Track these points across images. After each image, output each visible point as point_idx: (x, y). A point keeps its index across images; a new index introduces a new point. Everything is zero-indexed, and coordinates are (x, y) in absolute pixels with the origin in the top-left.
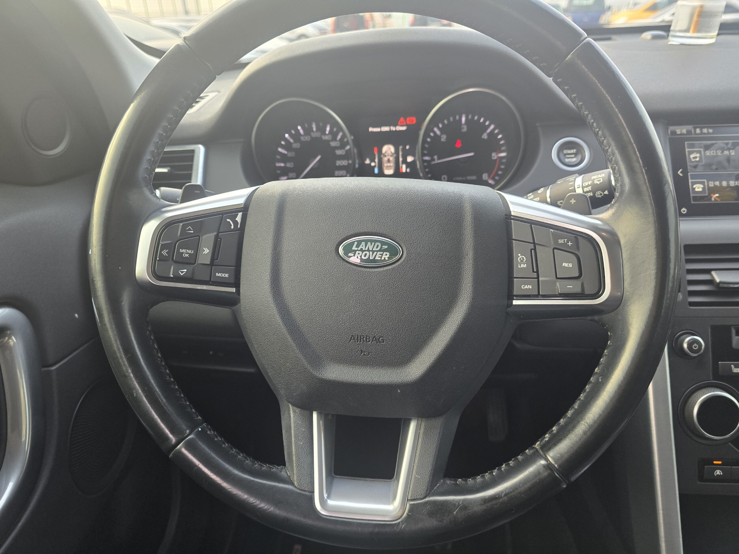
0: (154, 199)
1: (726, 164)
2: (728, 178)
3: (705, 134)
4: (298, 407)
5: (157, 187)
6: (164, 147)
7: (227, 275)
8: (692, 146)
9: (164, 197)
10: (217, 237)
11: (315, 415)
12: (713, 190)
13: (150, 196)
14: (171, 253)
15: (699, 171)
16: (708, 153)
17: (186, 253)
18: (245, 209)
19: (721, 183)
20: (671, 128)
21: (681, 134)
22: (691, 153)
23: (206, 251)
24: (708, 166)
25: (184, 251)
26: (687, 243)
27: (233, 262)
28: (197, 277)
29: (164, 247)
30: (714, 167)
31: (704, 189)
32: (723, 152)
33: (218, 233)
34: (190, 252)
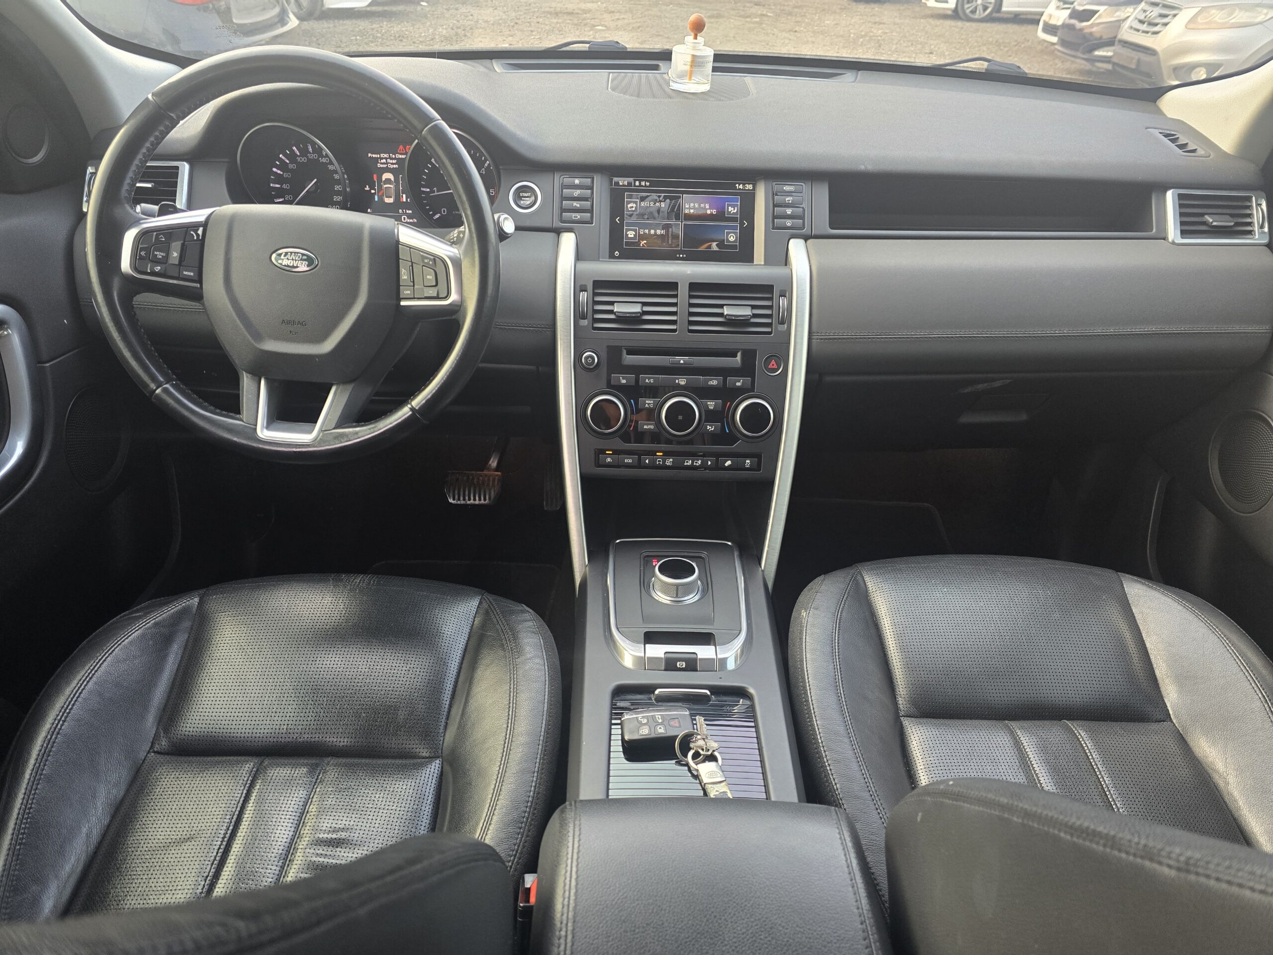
0: (134, 213)
1: (656, 215)
2: (655, 227)
3: (642, 186)
4: (250, 373)
5: (138, 202)
6: (146, 162)
7: (192, 274)
8: (630, 197)
9: (143, 213)
10: (183, 245)
11: (263, 382)
12: (642, 237)
13: (131, 211)
14: (148, 254)
15: (633, 219)
16: (642, 204)
17: (160, 255)
18: (205, 225)
19: (649, 231)
20: (615, 179)
21: (623, 185)
22: (629, 203)
23: (175, 254)
24: (641, 215)
25: (158, 253)
26: (596, 279)
27: (197, 265)
28: (170, 274)
29: (142, 249)
30: (646, 217)
31: (635, 235)
32: (655, 204)
33: (184, 241)
34: (162, 254)
